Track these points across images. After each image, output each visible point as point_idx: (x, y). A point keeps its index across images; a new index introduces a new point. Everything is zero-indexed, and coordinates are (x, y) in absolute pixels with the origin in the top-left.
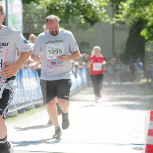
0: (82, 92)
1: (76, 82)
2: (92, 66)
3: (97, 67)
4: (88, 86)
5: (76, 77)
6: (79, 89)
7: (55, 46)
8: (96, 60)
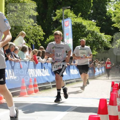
0: (102, 76)
1: (99, 72)
2: (106, 65)
3: (108, 66)
4: (105, 74)
5: (99, 70)
6: (100, 75)
7: (83, 51)
8: (108, 63)
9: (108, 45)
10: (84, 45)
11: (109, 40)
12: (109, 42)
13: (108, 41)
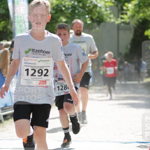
9: (108, 16)
10: (80, 31)
11: (107, 4)
12: (108, 9)
13: (106, 7)
